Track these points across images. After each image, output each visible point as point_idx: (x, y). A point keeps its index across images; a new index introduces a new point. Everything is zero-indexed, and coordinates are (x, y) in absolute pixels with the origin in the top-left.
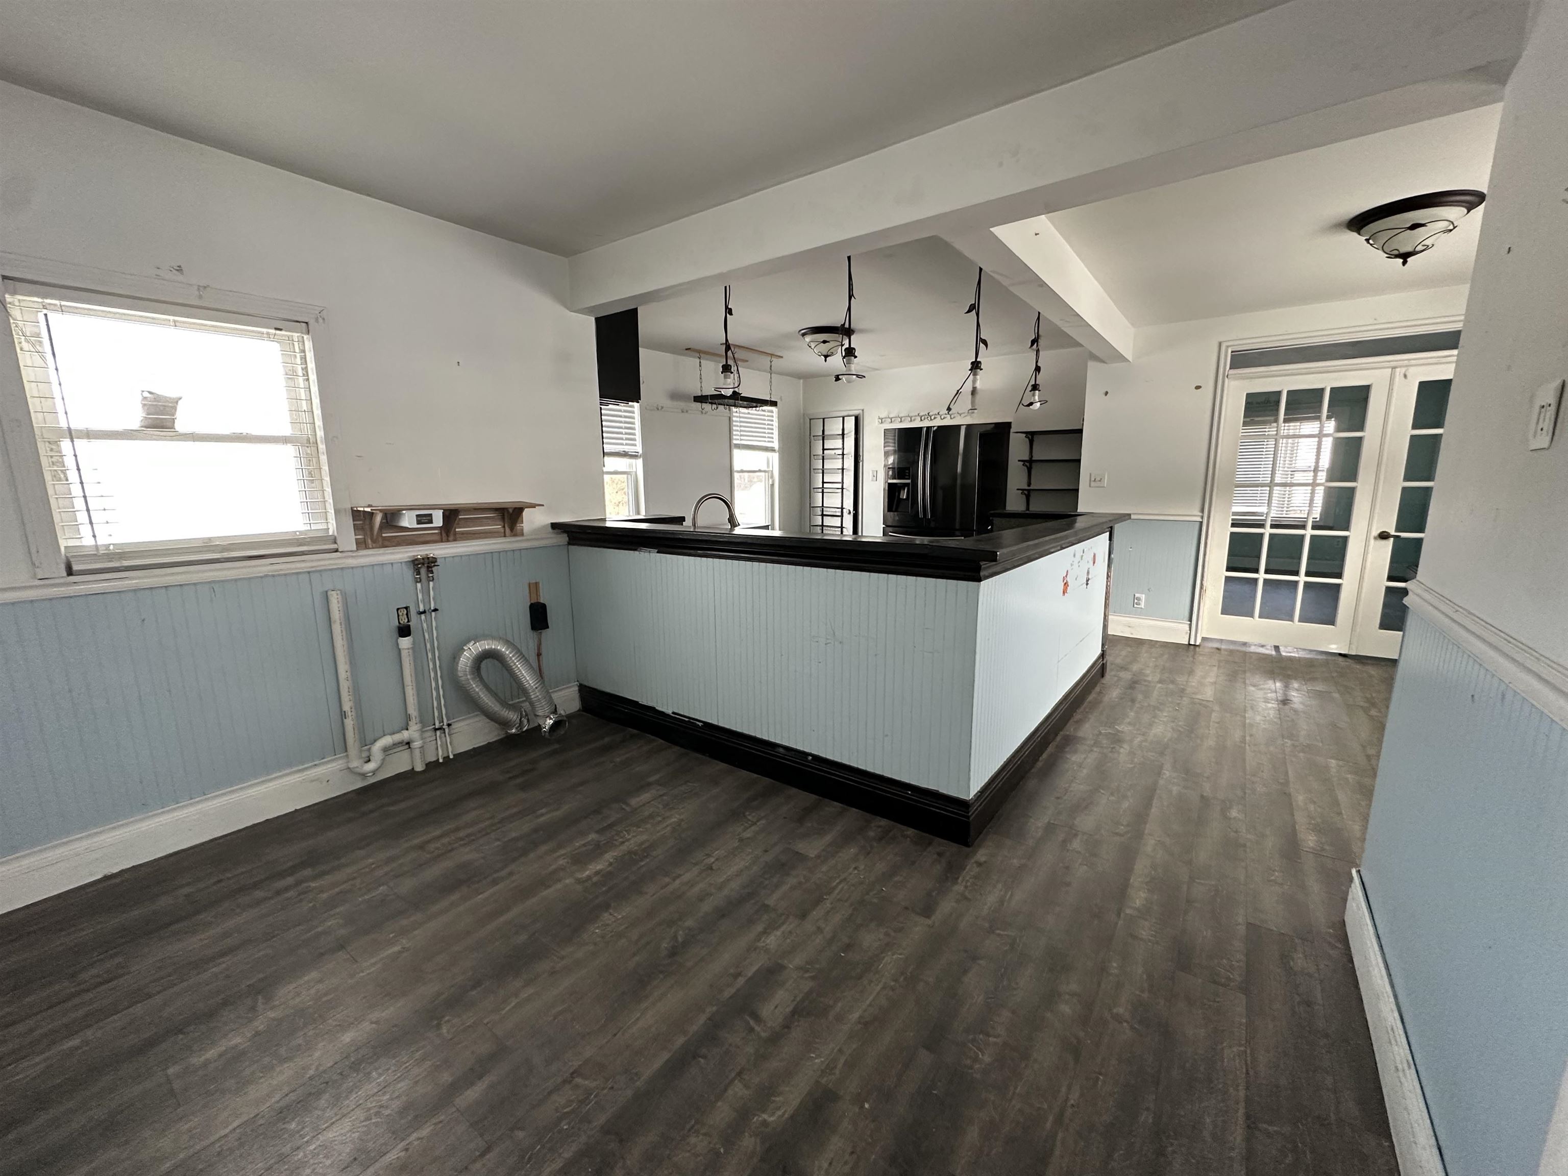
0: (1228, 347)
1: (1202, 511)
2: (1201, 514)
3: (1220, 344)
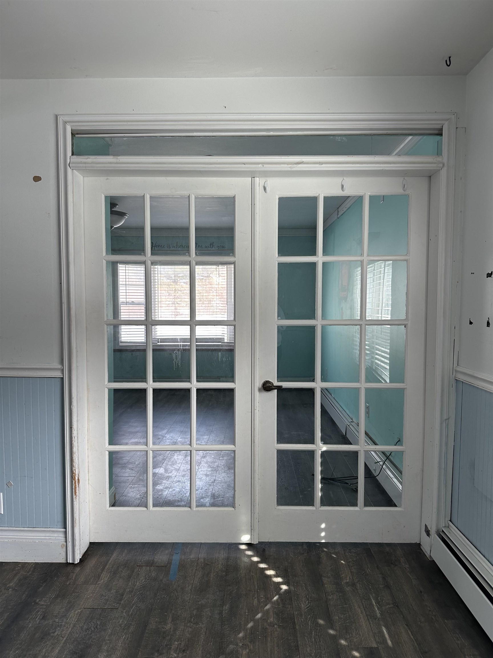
0: (65, 123)
1: (62, 362)
2: (60, 367)
3: (56, 117)
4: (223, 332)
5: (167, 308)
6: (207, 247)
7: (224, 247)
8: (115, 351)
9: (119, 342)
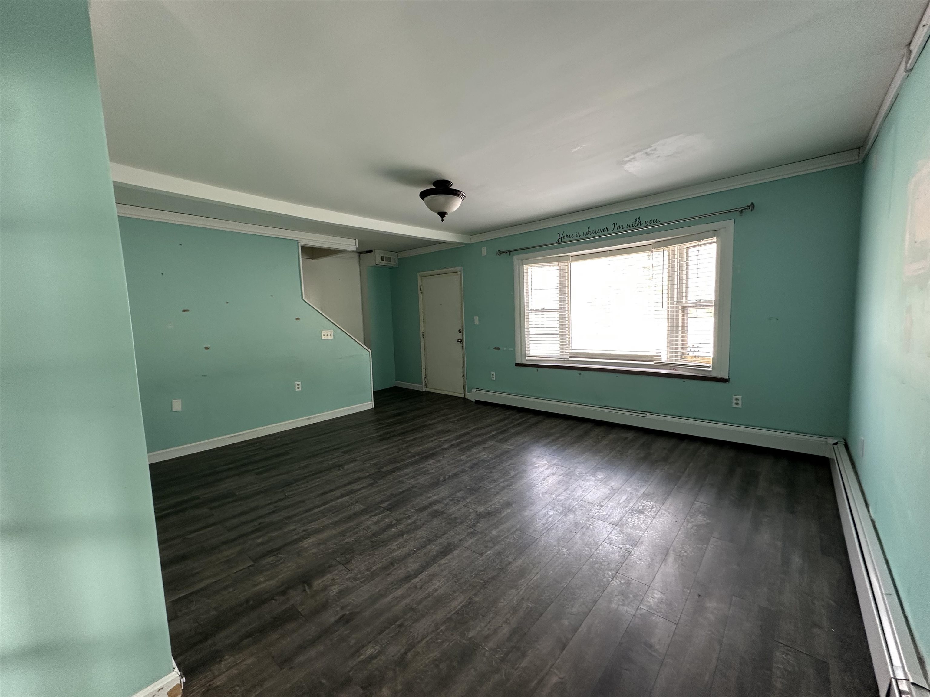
4: (659, 347)
6: (629, 225)
7: (656, 221)
8: (517, 365)
9: (525, 356)
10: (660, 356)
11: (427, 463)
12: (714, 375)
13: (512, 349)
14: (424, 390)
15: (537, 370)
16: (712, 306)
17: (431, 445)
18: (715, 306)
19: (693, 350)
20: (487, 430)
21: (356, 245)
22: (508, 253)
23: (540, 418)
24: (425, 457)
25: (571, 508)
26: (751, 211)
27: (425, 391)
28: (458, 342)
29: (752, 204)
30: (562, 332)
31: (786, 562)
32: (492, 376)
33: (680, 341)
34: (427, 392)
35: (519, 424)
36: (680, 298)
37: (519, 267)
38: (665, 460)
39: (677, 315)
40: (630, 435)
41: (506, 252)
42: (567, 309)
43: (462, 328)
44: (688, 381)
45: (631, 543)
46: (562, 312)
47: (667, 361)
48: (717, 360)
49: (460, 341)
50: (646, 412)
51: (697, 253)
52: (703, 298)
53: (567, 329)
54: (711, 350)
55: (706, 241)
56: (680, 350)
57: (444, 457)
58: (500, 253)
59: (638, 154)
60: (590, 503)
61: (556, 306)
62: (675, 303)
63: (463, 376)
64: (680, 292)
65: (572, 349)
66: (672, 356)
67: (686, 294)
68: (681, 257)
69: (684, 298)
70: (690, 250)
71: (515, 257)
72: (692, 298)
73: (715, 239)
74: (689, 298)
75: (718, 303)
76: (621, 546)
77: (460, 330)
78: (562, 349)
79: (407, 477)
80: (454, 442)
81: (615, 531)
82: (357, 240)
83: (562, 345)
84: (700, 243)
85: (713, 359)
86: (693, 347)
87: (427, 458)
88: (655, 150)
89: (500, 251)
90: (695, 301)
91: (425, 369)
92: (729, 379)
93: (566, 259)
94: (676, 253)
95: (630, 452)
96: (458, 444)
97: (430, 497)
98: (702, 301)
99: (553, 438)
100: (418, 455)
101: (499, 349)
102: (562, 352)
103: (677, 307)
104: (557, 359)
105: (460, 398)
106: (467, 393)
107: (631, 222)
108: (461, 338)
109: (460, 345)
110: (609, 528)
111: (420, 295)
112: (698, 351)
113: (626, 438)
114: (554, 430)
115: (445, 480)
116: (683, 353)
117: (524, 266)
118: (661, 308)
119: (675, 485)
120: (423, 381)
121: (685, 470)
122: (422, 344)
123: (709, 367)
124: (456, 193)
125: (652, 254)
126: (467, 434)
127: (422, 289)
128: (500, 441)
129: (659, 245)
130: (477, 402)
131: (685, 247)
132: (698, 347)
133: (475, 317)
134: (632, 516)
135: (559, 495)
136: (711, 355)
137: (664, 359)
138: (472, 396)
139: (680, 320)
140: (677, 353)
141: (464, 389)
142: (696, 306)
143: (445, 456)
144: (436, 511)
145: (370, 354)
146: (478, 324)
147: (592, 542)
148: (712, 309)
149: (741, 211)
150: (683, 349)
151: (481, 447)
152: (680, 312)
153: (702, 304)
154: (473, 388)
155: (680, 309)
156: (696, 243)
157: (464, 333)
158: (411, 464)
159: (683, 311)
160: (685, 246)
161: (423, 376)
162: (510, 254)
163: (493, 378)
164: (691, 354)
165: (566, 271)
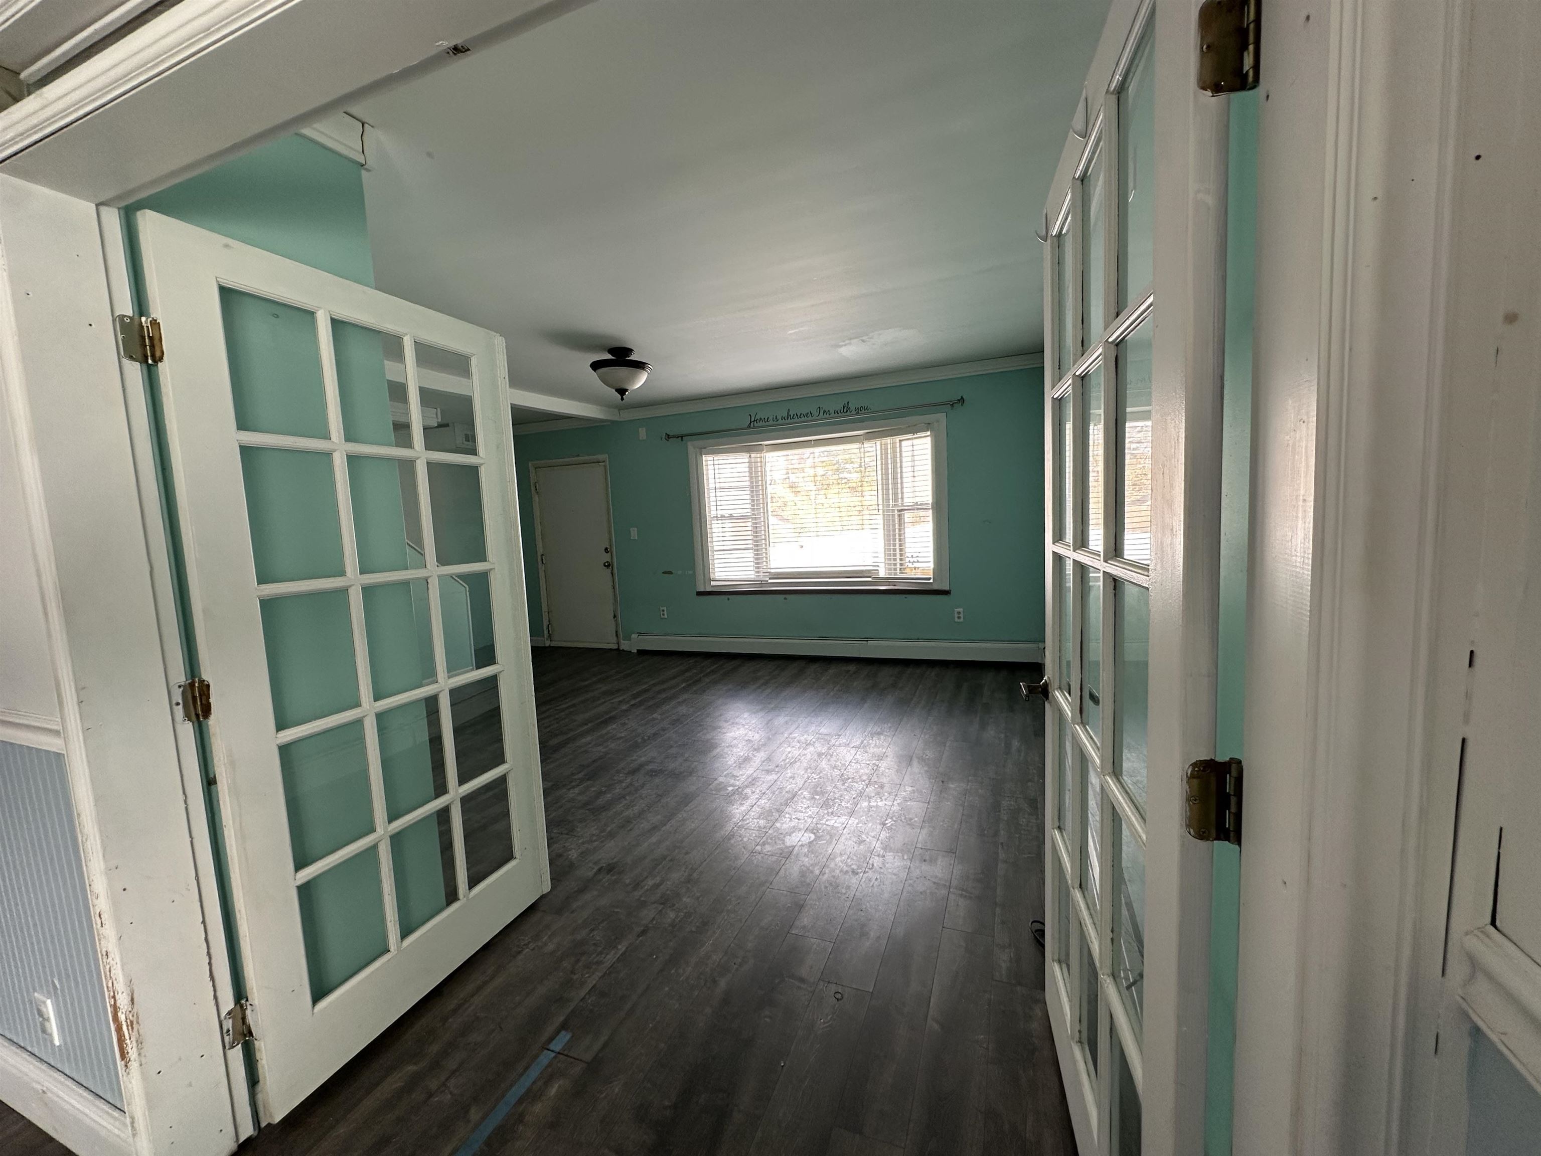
4: (876, 560)
5: (803, 526)
8: (700, 594)
9: (710, 580)
10: (878, 570)
11: (610, 728)
12: (935, 587)
13: (690, 572)
14: (547, 645)
15: (728, 599)
16: (929, 509)
17: (602, 709)
18: (932, 508)
19: (912, 560)
20: (673, 682)
21: (437, 417)
22: (680, 438)
23: (737, 662)
24: (602, 722)
25: (808, 742)
26: (962, 405)
27: (550, 647)
28: (605, 566)
29: (962, 397)
30: (757, 546)
31: (1008, 746)
32: (662, 613)
33: (898, 551)
34: (553, 647)
35: (713, 672)
36: (896, 500)
37: (696, 458)
38: (894, 686)
39: (894, 520)
40: (852, 668)
41: (678, 437)
42: (762, 514)
43: (610, 546)
44: (910, 597)
45: (876, 758)
46: (756, 519)
47: (885, 575)
48: (937, 570)
49: (608, 565)
50: (866, 639)
51: (911, 448)
52: (919, 500)
53: (763, 542)
54: (931, 559)
55: (919, 435)
56: (898, 561)
57: (629, 719)
58: (668, 437)
59: (855, 340)
60: (827, 735)
61: (748, 511)
62: (891, 506)
63: (615, 617)
64: (895, 494)
65: (770, 568)
66: (890, 569)
67: (902, 495)
68: (894, 452)
69: (900, 500)
70: (903, 443)
71: (689, 443)
72: (908, 501)
73: (929, 433)
74: (906, 500)
75: (935, 506)
76: (868, 762)
77: (606, 549)
78: (758, 568)
79: (590, 746)
80: (633, 702)
81: (859, 753)
82: (439, 409)
83: (758, 563)
84: (915, 436)
85: (934, 569)
86: (912, 556)
87: (606, 722)
88: (872, 338)
89: (668, 435)
90: (912, 504)
91: (548, 613)
92: (950, 590)
93: (759, 449)
94: (889, 447)
95: (855, 684)
96: (641, 703)
97: (636, 760)
98: (919, 503)
99: (762, 681)
100: (591, 722)
101: (670, 573)
102: (758, 572)
103: (893, 511)
104: (753, 582)
105: (611, 650)
106: (622, 641)
107: (839, 407)
108: (609, 560)
109: (609, 571)
110: (853, 751)
111: (536, 498)
112: (918, 562)
113: (848, 671)
114: (759, 674)
115: (644, 741)
116: (901, 564)
117: (703, 456)
118: (876, 512)
119: (909, 706)
120: (546, 632)
121: (915, 692)
122: (542, 574)
123: (930, 579)
124: (640, 366)
125: (863, 446)
126: (646, 691)
127: (537, 487)
128: (696, 692)
129: (870, 437)
130: (641, 653)
131: (898, 441)
132: (917, 557)
133: (631, 529)
134: (872, 738)
135: (791, 734)
136: (931, 565)
137: (882, 574)
138: (632, 645)
139: (897, 526)
140: (895, 564)
141: (617, 635)
142: (914, 509)
143: (629, 717)
144: (652, 771)
145: (466, 591)
146: (636, 538)
147: (840, 765)
148: (931, 511)
149: (952, 405)
150: (901, 560)
151: (673, 703)
152: (896, 516)
153: (919, 507)
154: (634, 633)
155: (896, 512)
156: (910, 436)
157: (614, 553)
158: (588, 732)
159: (900, 516)
160: (897, 439)
161: (546, 623)
162: (682, 440)
163: (663, 615)
164: (910, 565)
165: (759, 464)
